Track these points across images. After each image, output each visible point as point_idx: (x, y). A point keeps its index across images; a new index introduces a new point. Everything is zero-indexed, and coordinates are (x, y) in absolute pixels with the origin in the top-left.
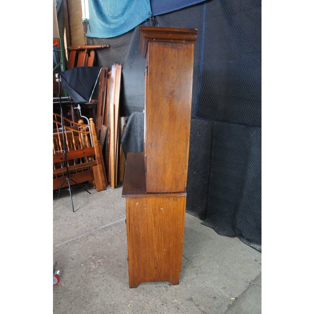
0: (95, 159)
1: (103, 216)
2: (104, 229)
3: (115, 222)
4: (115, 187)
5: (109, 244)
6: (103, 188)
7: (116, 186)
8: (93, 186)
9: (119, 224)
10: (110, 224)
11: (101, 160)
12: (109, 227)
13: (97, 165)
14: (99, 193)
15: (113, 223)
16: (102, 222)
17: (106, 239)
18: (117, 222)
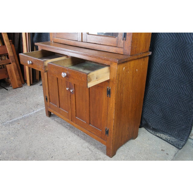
0: (8, 58)
1: (13, 111)
2: (11, 123)
3: (23, 116)
4: (31, 85)
5: (12, 138)
6: (19, 85)
7: (32, 83)
8: (9, 84)
9: (28, 117)
10: (19, 118)
11: (15, 59)
12: (18, 121)
13: (10, 63)
14: (15, 90)
15: (21, 117)
16: (10, 116)
17: (11, 133)
18: (26, 115)
